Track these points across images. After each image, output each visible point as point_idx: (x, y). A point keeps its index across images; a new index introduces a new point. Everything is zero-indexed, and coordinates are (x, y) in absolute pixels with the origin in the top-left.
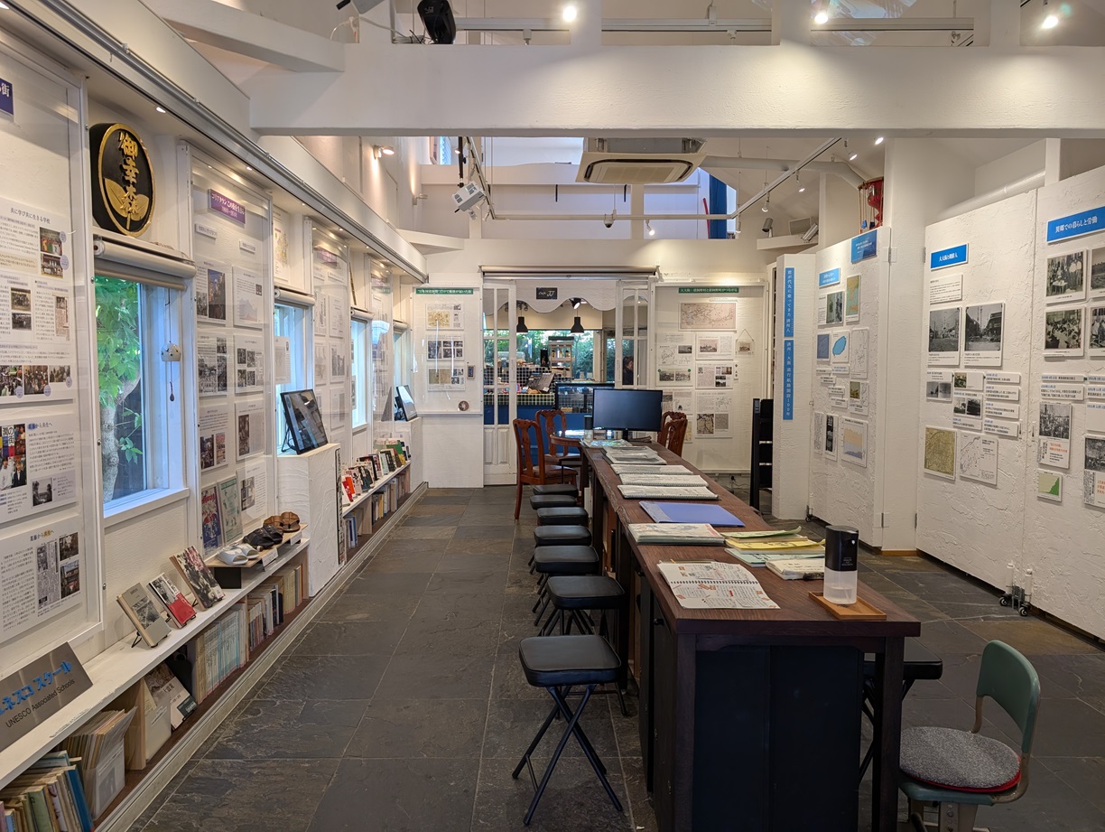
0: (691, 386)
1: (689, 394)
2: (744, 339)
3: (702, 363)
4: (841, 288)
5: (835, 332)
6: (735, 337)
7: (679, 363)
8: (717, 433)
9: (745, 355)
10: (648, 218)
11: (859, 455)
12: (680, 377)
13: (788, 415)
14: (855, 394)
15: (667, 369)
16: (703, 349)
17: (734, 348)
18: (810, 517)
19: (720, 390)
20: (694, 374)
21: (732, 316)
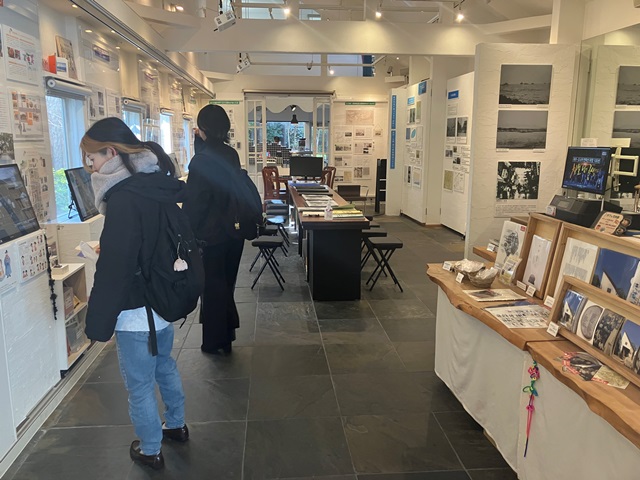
0: (351, 153)
1: (350, 157)
2: (378, 129)
3: (357, 142)
4: (414, 107)
5: (413, 127)
6: (373, 128)
7: (344, 142)
8: (364, 177)
9: (378, 137)
10: (330, 65)
11: (418, 184)
12: (346, 148)
13: (392, 167)
14: (418, 156)
15: (339, 144)
16: (358, 134)
17: (373, 134)
18: (401, 214)
19: (366, 155)
20: (353, 147)
21: (372, 117)
